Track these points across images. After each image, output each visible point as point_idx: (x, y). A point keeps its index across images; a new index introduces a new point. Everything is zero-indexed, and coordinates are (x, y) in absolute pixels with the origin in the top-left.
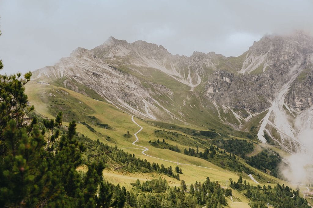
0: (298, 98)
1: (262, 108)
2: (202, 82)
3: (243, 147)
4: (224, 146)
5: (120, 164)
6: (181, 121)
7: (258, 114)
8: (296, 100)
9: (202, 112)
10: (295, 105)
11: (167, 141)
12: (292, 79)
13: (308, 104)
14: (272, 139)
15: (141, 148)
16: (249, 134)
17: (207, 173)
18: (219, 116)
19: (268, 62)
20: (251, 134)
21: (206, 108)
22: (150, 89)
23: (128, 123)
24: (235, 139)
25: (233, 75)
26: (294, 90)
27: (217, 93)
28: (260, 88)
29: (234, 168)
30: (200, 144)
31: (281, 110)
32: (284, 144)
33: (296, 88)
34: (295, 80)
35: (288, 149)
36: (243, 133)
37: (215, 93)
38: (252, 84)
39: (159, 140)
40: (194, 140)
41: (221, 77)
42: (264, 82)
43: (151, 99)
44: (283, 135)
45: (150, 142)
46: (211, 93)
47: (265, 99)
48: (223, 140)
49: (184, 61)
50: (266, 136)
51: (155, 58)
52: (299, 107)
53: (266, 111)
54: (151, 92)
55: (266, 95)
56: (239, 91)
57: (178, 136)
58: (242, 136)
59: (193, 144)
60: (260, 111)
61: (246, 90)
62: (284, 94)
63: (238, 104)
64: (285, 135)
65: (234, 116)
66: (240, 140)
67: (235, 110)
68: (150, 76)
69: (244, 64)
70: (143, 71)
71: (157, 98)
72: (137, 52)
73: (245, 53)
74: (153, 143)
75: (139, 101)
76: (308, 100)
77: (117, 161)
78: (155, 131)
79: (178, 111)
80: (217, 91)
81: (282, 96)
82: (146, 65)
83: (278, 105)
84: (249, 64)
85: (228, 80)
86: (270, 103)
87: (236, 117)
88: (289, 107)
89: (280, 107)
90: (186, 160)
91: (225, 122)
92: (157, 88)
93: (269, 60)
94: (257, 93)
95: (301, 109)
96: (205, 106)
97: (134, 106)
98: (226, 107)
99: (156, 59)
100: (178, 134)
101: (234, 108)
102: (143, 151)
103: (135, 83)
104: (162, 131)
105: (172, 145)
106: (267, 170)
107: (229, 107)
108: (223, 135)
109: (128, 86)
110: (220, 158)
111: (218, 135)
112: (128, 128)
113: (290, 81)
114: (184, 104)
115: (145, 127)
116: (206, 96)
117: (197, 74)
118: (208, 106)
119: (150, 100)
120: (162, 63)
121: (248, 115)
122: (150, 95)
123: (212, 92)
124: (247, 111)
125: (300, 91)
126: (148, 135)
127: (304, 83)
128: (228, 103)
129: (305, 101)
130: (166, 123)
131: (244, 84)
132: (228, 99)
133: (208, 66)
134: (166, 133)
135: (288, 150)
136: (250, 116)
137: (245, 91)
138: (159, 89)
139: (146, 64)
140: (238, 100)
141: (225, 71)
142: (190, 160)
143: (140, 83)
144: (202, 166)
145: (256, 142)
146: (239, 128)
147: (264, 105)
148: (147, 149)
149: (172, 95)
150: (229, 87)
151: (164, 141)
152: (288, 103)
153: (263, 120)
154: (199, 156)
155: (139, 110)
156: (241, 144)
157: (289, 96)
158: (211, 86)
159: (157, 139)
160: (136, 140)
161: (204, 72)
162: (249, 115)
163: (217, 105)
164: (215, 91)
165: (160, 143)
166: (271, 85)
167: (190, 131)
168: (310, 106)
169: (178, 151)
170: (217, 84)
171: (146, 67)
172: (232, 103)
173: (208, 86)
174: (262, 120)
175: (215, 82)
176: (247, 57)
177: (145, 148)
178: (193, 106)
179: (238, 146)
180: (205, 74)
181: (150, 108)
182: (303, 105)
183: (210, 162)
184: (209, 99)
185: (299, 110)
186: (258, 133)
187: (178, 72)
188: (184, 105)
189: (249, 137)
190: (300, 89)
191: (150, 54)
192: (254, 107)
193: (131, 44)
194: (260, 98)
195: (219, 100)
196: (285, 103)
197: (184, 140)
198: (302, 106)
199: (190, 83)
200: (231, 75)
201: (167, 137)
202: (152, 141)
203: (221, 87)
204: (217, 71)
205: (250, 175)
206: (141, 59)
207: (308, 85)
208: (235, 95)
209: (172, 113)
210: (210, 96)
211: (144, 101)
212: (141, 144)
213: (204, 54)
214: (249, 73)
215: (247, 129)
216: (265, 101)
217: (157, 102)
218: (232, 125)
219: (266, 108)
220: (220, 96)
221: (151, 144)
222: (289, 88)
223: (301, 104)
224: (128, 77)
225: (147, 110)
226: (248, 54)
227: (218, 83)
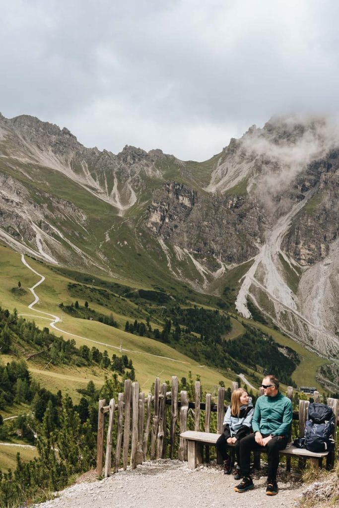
0: (304, 243)
1: (244, 257)
2: (137, 201)
3: (213, 323)
4: (184, 321)
5: (35, 348)
6: (103, 269)
7: (235, 265)
8: (300, 246)
9: (140, 255)
10: (298, 254)
11: (92, 306)
12: (293, 209)
13: (321, 254)
14: (260, 312)
15: (46, 316)
16: (221, 300)
17: (173, 369)
18: (169, 265)
19: (255, 176)
20: (225, 301)
21: (146, 249)
22: (45, 205)
23: (15, 267)
24: (199, 308)
25: (196, 194)
26: (298, 229)
27: (167, 223)
28: (240, 220)
29: (214, 360)
30: (147, 315)
31: (275, 261)
32: (280, 321)
33: (302, 226)
34: (299, 212)
35: (287, 331)
36: (210, 298)
37: (163, 223)
38: (228, 212)
39: (79, 303)
40: (136, 307)
41: (175, 195)
42: (248, 210)
43: (48, 225)
44: (279, 305)
45: (61, 306)
46: (156, 222)
47: (249, 240)
48: (179, 308)
49: (106, 161)
50: (250, 305)
51: (53, 151)
52: (304, 258)
53: (249, 262)
54: (48, 212)
55: (250, 234)
56: (206, 223)
57: (108, 296)
58: (209, 303)
59: (135, 312)
60: (239, 261)
61: (218, 223)
62: (281, 235)
63: (202, 245)
64: (283, 305)
65: (194, 267)
66: (209, 311)
67: (196, 257)
68: (45, 182)
69: (213, 175)
70: (32, 172)
71: (59, 224)
72: (20, 137)
73: (216, 158)
74: (68, 307)
75: (26, 228)
76: (321, 248)
77: (28, 342)
78: (69, 286)
79: (95, 251)
80: (167, 220)
81: (278, 237)
82: (37, 162)
83: (270, 253)
84: (223, 177)
85: (187, 202)
86: (257, 248)
87: (198, 269)
88: (289, 258)
89: (273, 256)
90: (132, 342)
91: (178, 276)
92: (58, 205)
93: (256, 173)
94: (236, 230)
95: (308, 262)
96: (144, 245)
97: (15, 234)
98: (181, 250)
99: (55, 153)
100: (108, 294)
101: (196, 252)
102: (51, 322)
103: (18, 194)
104: (80, 285)
105: (102, 313)
106: (258, 366)
107: (186, 250)
108: (178, 300)
109: (6, 198)
110: (189, 342)
111: (171, 299)
112: (16, 276)
113: (291, 213)
114: (108, 239)
115: (48, 277)
116: (146, 226)
117: (129, 187)
118: (150, 245)
119: (46, 228)
120: (66, 161)
121: (219, 267)
122: (46, 217)
123: (158, 221)
124: (218, 260)
125: (308, 231)
126: (55, 291)
127: (315, 217)
128: (186, 243)
129: (316, 250)
130: (77, 272)
131: (214, 212)
132: (185, 235)
133: (150, 173)
134: (88, 291)
135: (287, 333)
136: (221, 269)
137: (216, 225)
138: (63, 207)
139: (37, 159)
140: (203, 239)
141: (183, 186)
142: (141, 344)
143: (28, 193)
144: (162, 356)
145: (234, 315)
146: (203, 288)
147: (247, 251)
148: (58, 319)
149: (84, 221)
150: (188, 215)
151: (87, 305)
152: (287, 251)
153: (245, 278)
154: (153, 337)
155: (25, 243)
156: (209, 317)
157: (289, 238)
158: (157, 211)
159: (74, 301)
160: (34, 301)
161: (142, 185)
162: (221, 267)
163: (164, 245)
164: (163, 219)
165: (79, 308)
166: (259, 217)
167: (120, 288)
168: (323, 258)
169: (114, 324)
170: (167, 207)
171: (37, 165)
172: (191, 244)
173: (150, 209)
174: (243, 277)
175: (165, 204)
176: (219, 164)
177: (54, 316)
178: (123, 244)
179: (205, 321)
180: (144, 189)
181: (46, 241)
182: (311, 255)
183: (174, 348)
184: (152, 234)
185: (304, 264)
186: (236, 299)
187: (95, 180)
188: (107, 241)
189: (222, 305)
190: (309, 228)
191: (45, 142)
192: (230, 253)
193: (10, 119)
194: (241, 238)
195: (169, 236)
196: (282, 249)
197: (119, 304)
198: (310, 257)
199: (116, 202)
200: (193, 194)
201: (91, 298)
202: (64, 305)
203: (174, 213)
204: (168, 185)
205: (241, 374)
206: (28, 149)
207: (321, 222)
208: (197, 230)
209: (85, 254)
210: (154, 228)
211: (35, 227)
212: (45, 308)
213: (143, 152)
214: (223, 192)
215: (217, 291)
216: (249, 245)
217: (59, 233)
218: (190, 282)
219: (250, 257)
220: (172, 230)
221: (63, 310)
222: (289, 225)
223: (308, 254)
224: (5, 181)
225: (41, 244)
226: (221, 158)
227: (169, 206)
